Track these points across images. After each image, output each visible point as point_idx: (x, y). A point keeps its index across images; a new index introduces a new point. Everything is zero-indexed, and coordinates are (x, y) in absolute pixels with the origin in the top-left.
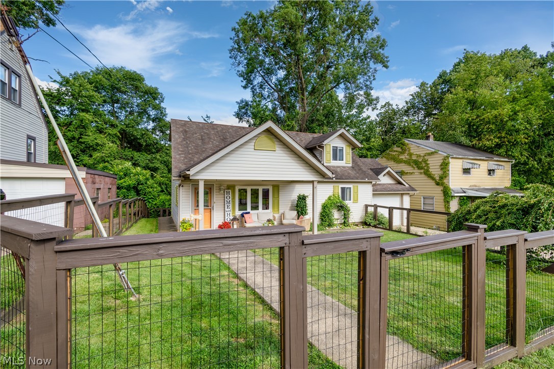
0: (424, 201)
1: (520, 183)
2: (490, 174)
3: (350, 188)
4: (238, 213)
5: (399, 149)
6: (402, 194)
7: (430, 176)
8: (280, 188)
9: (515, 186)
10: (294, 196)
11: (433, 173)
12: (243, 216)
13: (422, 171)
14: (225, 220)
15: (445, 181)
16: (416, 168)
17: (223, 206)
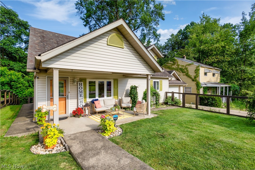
0: (185, 90)
1: (223, 80)
2: (213, 76)
3: (158, 82)
4: (89, 100)
5: (172, 63)
6: (180, 86)
7: (189, 77)
8: (119, 81)
9: (221, 82)
10: (128, 87)
11: (190, 75)
12: (94, 103)
13: (185, 74)
14: (78, 106)
15: (197, 79)
16: (181, 73)
17: (76, 95)
